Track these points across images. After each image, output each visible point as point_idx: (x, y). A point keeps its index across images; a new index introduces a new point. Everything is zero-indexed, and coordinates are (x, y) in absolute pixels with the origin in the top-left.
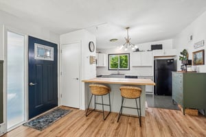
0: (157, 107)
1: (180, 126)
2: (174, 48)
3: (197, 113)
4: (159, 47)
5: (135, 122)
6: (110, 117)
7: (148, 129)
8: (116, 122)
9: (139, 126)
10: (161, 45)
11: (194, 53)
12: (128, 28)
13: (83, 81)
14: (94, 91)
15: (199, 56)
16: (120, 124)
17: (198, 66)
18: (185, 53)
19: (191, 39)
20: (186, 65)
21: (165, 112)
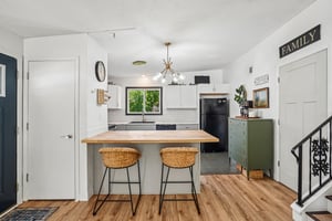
0: (211, 173)
1: (251, 199)
2: (225, 82)
3: (262, 175)
4: (205, 80)
5: (188, 208)
6: (143, 207)
7: (211, 216)
8: (156, 215)
9: (196, 213)
10: (208, 78)
11: (255, 91)
12: (168, 44)
13: (83, 141)
14: (111, 161)
15: (262, 96)
16: (164, 217)
17: (260, 110)
18: (241, 90)
19: (251, 71)
20: (246, 108)
21: (224, 180)
